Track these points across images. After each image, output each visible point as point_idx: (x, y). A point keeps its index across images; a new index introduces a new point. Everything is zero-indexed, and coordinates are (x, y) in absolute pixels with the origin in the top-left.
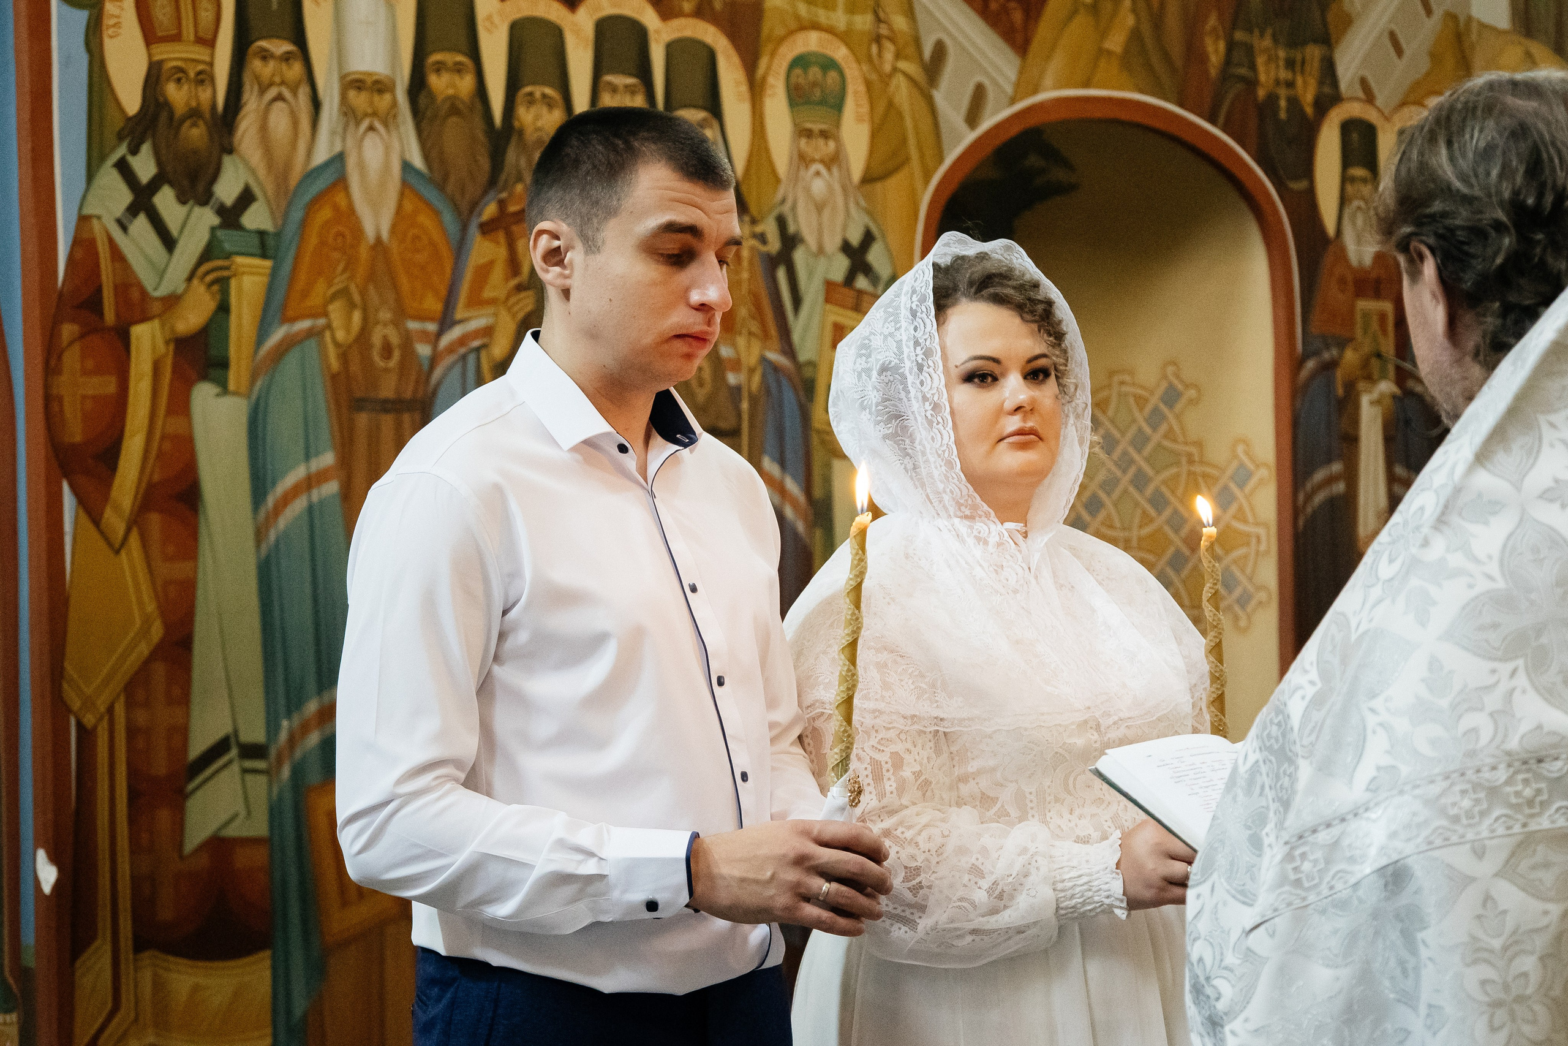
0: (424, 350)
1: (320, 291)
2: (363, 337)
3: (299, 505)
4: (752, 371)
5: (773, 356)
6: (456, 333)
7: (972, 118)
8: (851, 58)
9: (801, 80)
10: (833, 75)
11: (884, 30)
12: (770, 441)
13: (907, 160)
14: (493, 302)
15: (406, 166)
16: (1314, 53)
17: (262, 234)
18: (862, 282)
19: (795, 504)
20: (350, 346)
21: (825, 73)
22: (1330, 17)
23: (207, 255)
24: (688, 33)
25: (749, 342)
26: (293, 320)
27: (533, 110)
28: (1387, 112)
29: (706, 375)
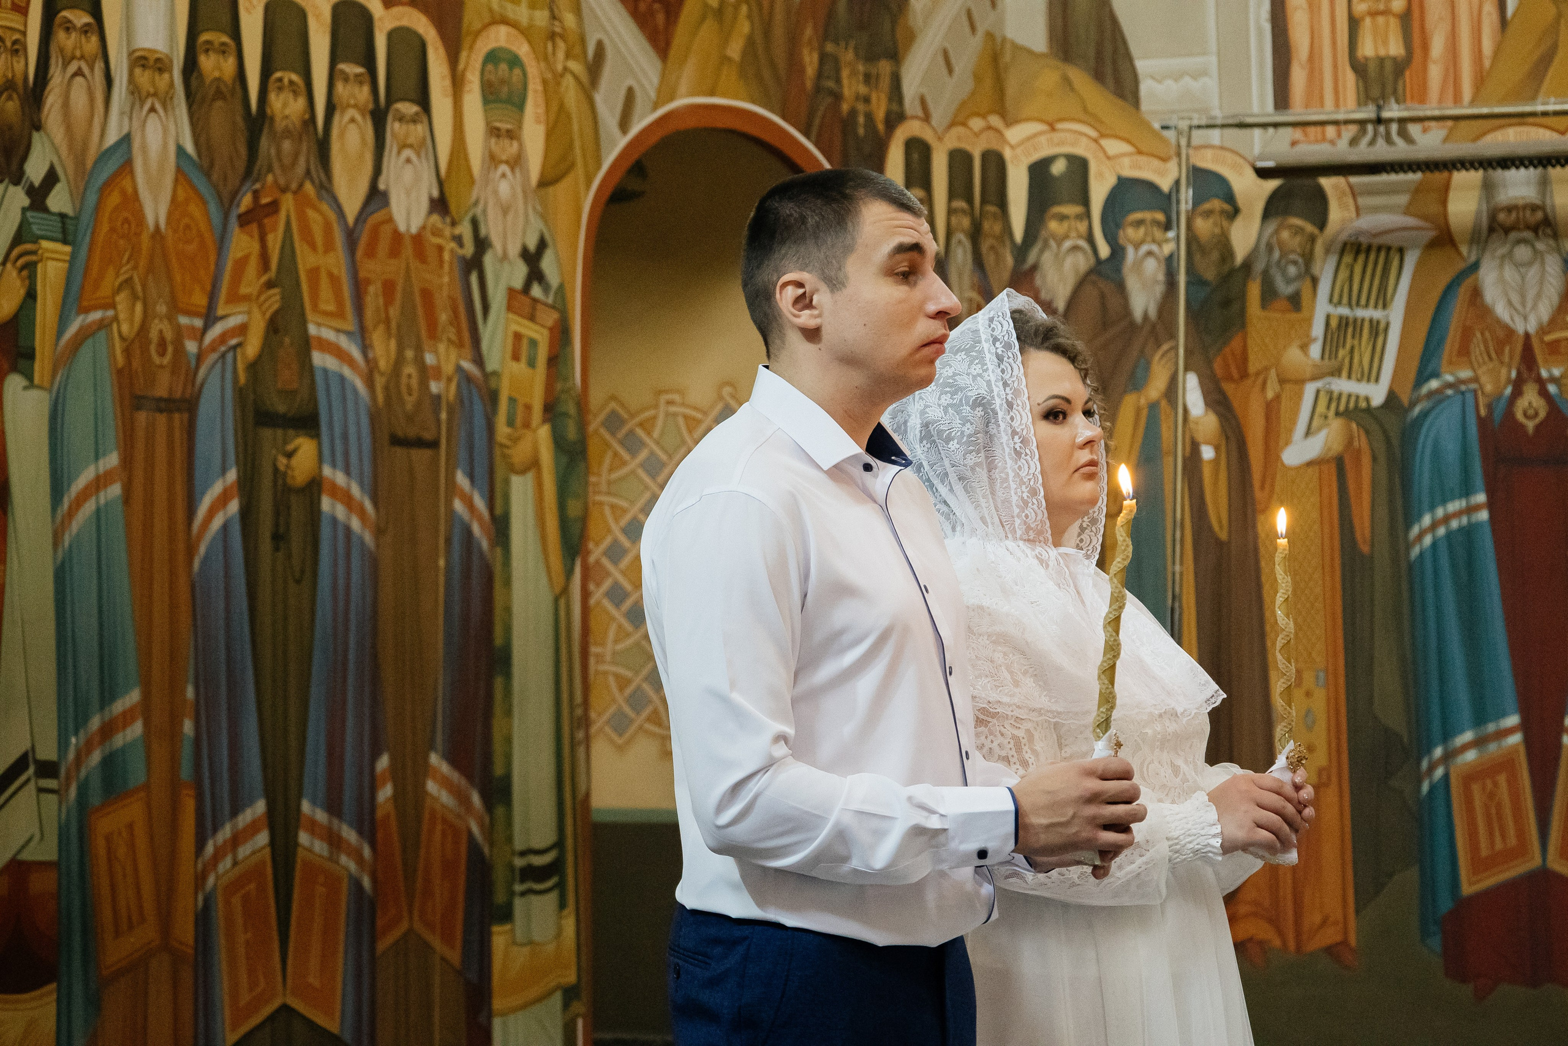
0: (191, 347)
1: (110, 281)
2: (144, 328)
3: (89, 507)
4: (449, 380)
5: (467, 365)
6: (217, 330)
7: (624, 124)
8: (532, 56)
9: (492, 77)
10: (517, 71)
11: (558, 30)
12: (463, 454)
13: (572, 166)
14: (247, 298)
15: (180, 151)
16: (885, 67)
17: (63, 216)
18: (536, 291)
19: (480, 519)
20: (133, 341)
21: (511, 69)
22: (900, 34)
23: (18, 239)
24: (405, 22)
25: (447, 350)
26: (87, 310)
27: (282, 96)
28: (940, 130)
29: (414, 382)
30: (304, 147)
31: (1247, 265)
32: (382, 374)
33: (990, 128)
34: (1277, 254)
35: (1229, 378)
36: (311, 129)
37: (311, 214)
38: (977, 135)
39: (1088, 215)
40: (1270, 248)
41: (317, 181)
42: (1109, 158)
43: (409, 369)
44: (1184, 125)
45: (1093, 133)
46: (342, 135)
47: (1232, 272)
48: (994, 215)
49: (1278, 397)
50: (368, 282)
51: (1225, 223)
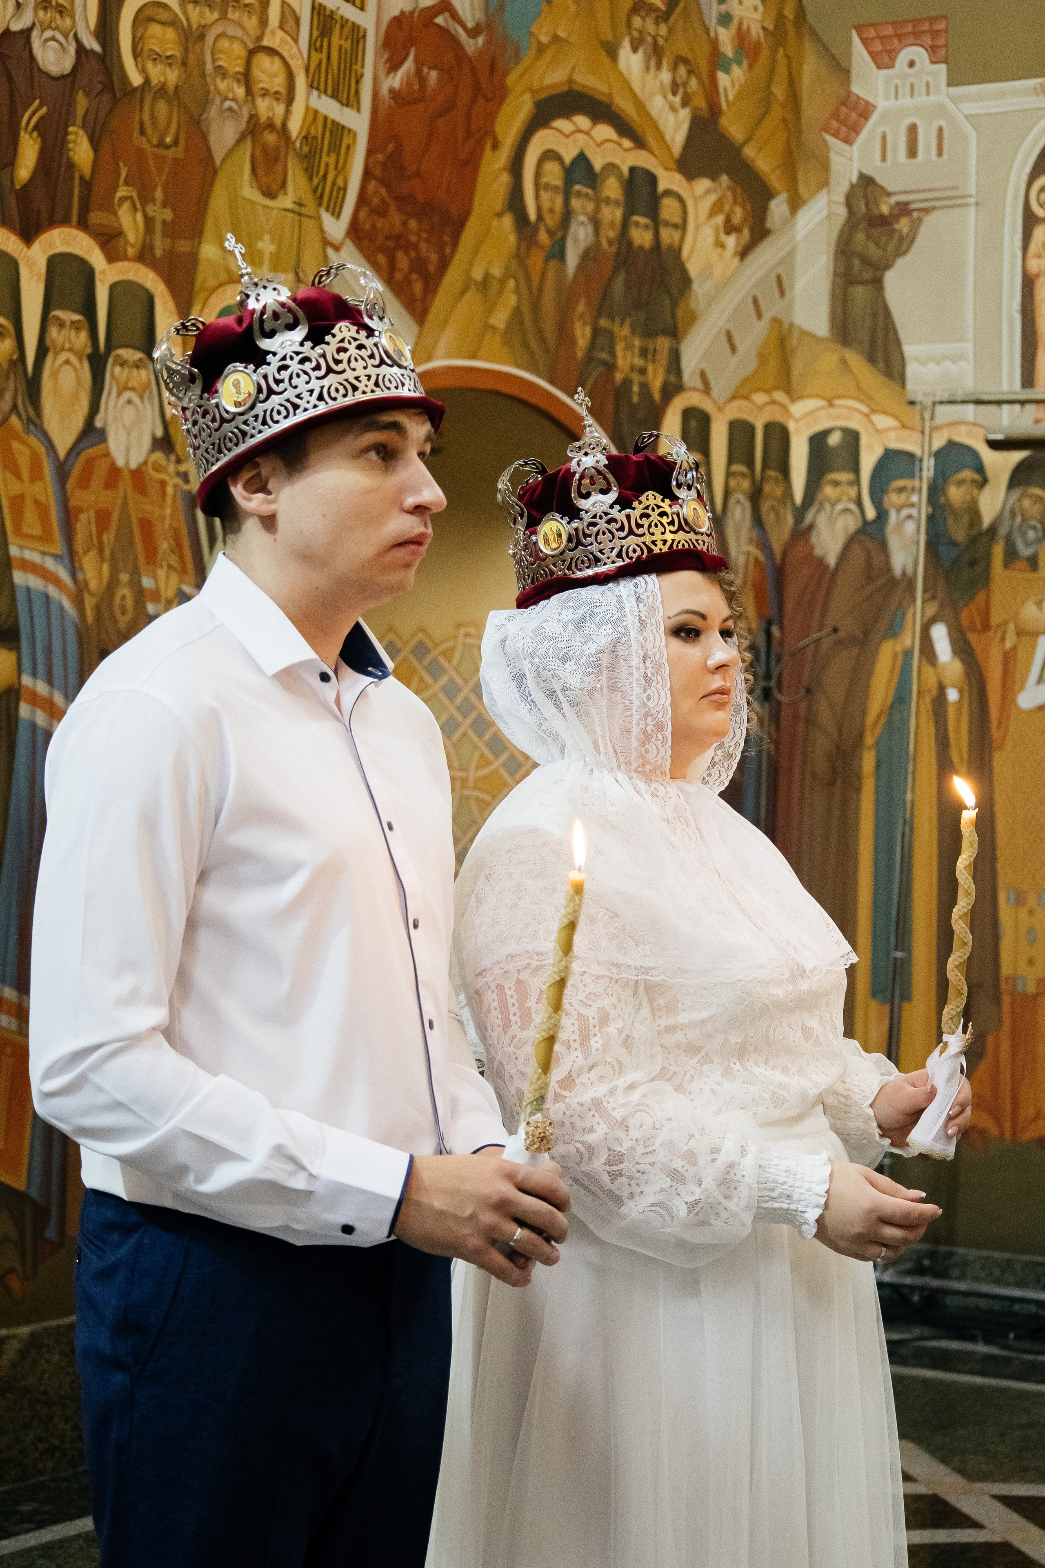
4: (169, 602)
16: (663, 343)
22: (679, 313)
24: (130, 277)
25: (168, 576)
28: (720, 404)
29: (129, 604)
30: (12, 385)
31: (993, 530)
32: (92, 594)
33: (773, 402)
34: (1019, 519)
35: (974, 630)
36: (20, 366)
37: (16, 445)
38: (761, 408)
39: (857, 481)
40: (1013, 514)
41: (24, 416)
42: (878, 431)
43: (124, 592)
44: (928, 401)
45: (865, 409)
46: (55, 374)
47: (980, 535)
48: (777, 480)
49: (1015, 648)
50: (80, 510)
51: (975, 492)
